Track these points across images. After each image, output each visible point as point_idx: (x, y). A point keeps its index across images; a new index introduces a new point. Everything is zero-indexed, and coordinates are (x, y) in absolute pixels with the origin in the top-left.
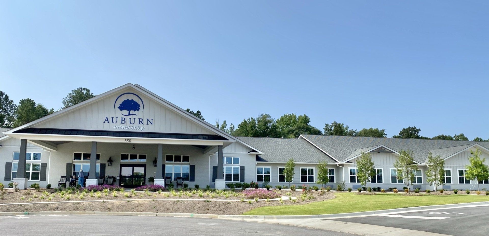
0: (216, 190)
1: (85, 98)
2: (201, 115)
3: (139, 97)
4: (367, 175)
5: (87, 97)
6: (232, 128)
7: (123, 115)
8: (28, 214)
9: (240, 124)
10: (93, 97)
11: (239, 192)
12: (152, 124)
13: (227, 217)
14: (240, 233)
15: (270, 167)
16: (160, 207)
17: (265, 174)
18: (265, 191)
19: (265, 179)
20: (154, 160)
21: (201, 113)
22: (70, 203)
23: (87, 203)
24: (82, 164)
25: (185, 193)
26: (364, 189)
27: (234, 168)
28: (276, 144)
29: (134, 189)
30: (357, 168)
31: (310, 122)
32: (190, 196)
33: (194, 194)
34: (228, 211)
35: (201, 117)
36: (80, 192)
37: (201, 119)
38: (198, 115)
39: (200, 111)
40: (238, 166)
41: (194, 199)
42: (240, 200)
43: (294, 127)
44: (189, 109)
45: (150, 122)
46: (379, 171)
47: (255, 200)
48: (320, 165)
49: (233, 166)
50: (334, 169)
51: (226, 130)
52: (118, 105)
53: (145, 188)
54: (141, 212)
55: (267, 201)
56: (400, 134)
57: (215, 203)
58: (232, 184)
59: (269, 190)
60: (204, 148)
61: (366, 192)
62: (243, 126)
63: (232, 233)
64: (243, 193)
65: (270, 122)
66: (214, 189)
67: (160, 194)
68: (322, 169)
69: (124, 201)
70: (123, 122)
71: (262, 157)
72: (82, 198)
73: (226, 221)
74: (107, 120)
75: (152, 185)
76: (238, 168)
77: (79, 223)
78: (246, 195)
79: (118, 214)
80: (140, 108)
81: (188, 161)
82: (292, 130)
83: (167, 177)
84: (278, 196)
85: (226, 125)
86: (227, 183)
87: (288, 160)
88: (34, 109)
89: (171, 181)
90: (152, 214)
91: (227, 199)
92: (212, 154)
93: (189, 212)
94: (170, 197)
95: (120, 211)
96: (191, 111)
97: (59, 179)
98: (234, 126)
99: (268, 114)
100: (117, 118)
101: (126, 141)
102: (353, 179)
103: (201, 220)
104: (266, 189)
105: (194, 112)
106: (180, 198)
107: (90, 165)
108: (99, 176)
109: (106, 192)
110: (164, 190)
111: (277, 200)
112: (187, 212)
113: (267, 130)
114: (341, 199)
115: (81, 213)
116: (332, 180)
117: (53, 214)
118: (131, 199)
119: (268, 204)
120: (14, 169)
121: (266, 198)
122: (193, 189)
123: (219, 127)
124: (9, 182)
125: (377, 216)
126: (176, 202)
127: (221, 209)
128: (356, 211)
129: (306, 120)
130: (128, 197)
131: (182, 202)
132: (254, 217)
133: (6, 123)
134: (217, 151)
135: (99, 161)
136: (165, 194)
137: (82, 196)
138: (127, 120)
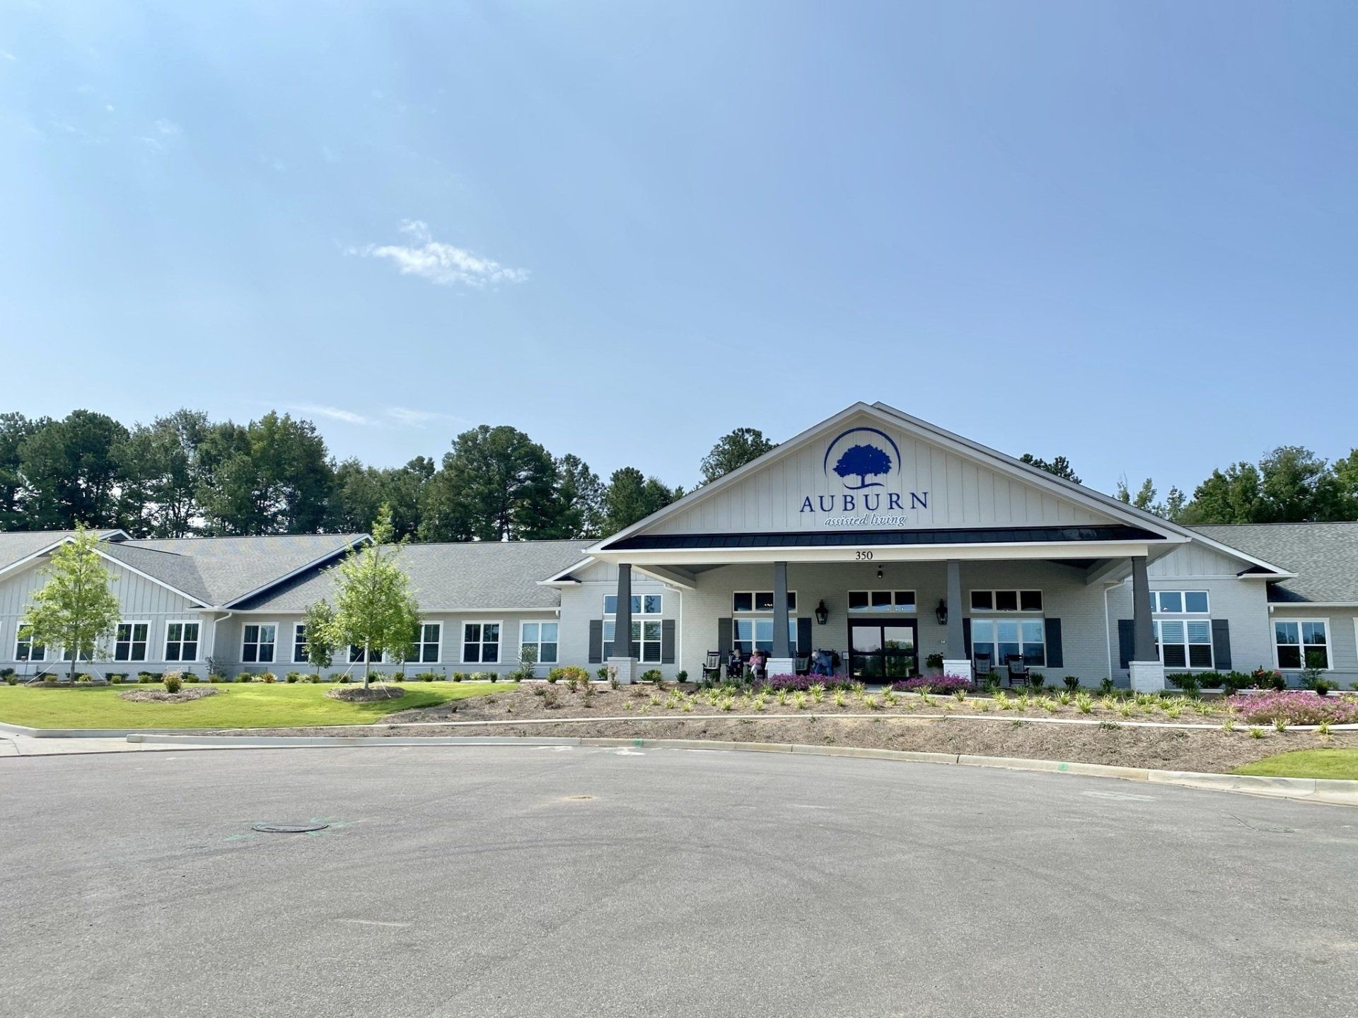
0: (1136, 695)
1: (751, 454)
2: (1069, 470)
3: (887, 437)
5: (755, 451)
6: (1176, 500)
7: (847, 487)
8: (642, 744)
9: (1202, 485)
10: (770, 448)
11: (1214, 702)
12: (925, 505)
13: (1180, 778)
14: (1230, 829)
15: (1326, 621)
16: (967, 739)
17: (1306, 642)
18: (1311, 699)
19: (1306, 661)
20: (938, 606)
21: (1068, 462)
22: (732, 719)
23: (775, 721)
24: (754, 621)
25: (1034, 700)
27: (1190, 626)
28: (1341, 541)
29: (890, 687)
32: (1052, 711)
33: (1065, 703)
34: (1182, 758)
35: (1069, 475)
36: (754, 691)
37: (1069, 479)
38: (1060, 468)
39: (1063, 457)
40: (1204, 618)
41: (1063, 718)
42: (1219, 727)
44: (1031, 454)
45: (919, 502)
47: (1274, 727)
49: (1186, 617)
51: (1154, 508)
52: (833, 461)
53: (919, 686)
54: (915, 749)
55: (1323, 732)
57: (1134, 734)
58: (1188, 676)
59: (1328, 697)
60: (1084, 569)
62: (1211, 491)
63: (1200, 829)
64: (1231, 705)
65: (1312, 473)
66: (1126, 689)
67: (963, 703)
69: (866, 718)
70: (849, 506)
71: (1290, 589)
72: (760, 707)
73: (1175, 789)
74: (807, 503)
75: (938, 676)
76: (1205, 625)
77: (758, 773)
78: (1240, 711)
79: (852, 752)
80: (891, 465)
81: (1040, 608)
83: (980, 655)
85: (1154, 492)
86: (1172, 673)
88: (641, 492)
89: (992, 666)
90: (943, 759)
91: (1175, 723)
92: (1113, 584)
93: (1052, 755)
94: (993, 713)
95: (857, 746)
96: (1036, 461)
97: (704, 658)
98: (1181, 495)
99: (1302, 447)
100: (834, 498)
101: (859, 555)
103: (1092, 781)
104: (1314, 692)
105: (1048, 463)
106: (1023, 717)
108: (797, 649)
109: (817, 693)
110: (972, 691)
112: (1047, 759)
113: (1301, 500)
115: (760, 748)
117: (695, 746)
118: (884, 714)
119: (1325, 742)
120: (608, 637)
121: (1316, 723)
122: (1061, 690)
123: (1131, 502)
124: (598, 667)
126: (1011, 728)
127: (1156, 752)
130: (875, 708)
131: (1030, 728)
132: (1275, 781)
133: (585, 528)
134: (1128, 575)
135: (795, 611)
136: (976, 703)
137: (761, 703)
138: (859, 501)
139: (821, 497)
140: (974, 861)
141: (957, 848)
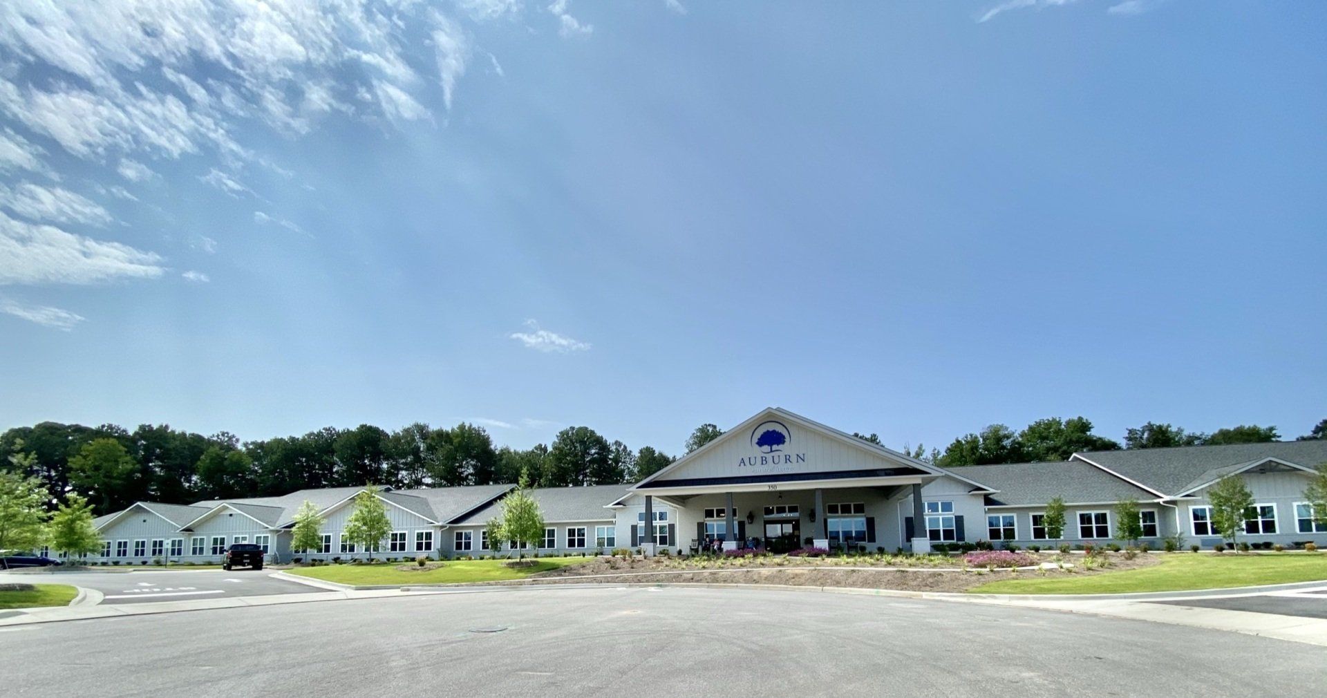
0: (915, 555)
1: (711, 437)
2: (878, 441)
3: (783, 425)
4: (1236, 517)
5: (714, 436)
6: (935, 456)
7: (763, 453)
8: (661, 586)
9: (949, 446)
10: (721, 433)
11: (956, 558)
12: (804, 461)
13: (939, 596)
14: (966, 620)
15: (1015, 515)
16: (827, 580)
17: (1004, 526)
18: (1007, 555)
19: (1004, 536)
20: (810, 512)
21: (878, 436)
22: (706, 573)
23: (728, 573)
24: (715, 523)
25: (862, 559)
26: (1231, 546)
27: (944, 520)
28: (1023, 473)
29: (787, 554)
30: (1211, 507)
31: (1092, 430)
32: (871, 564)
33: (878, 560)
34: (940, 587)
35: (879, 443)
37: (879, 445)
38: (873, 439)
39: (875, 434)
40: (950, 515)
41: (877, 568)
42: (959, 570)
43: (1058, 442)
44: (858, 433)
45: (801, 460)
46: (1266, 511)
47: (988, 569)
48: (1122, 505)
49: (941, 515)
50: (1155, 510)
51: (924, 458)
52: (755, 440)
53: (801, 553)
54: (800, 585)
55: (1014, 571)
56: (1315, 432)
57: (915, 575)
58: (943, 545)
59: (1015, 554)
60: (887, 492)
61: (1234, 551)
62: (954, 449)
63: (951, 621)
64: (965, 559)
65: (1008, 438)
66: (909, 553)
67: (824, 561)
68: (1127, 513)
69: (774, 570)
70: (764, 462)
71: (996, 499)
72: (720, 566)
73: (936, 602)
74: (742, 462)
75: (811, 548)
76: (951, 519)
78: (970, 561)
79: (768, 587)
80: (786, 440)
81: (864, 512)
82: (1055, 447)
83: (833, 537)
84: (1033, 563)
85: (924, 451)
86: (934, 544)
87: (1051, 501)
88: (654, 459)
89: (839, 542)
90: (815, 589)
91: (936, 569)
92: (901, 499)
93: (872, 587)
94: (840, 566)
95: (770, 584)
96: (861, 436)
97: (690, 543)
98: (938, 452)
100: (756, 458)
101: (769, 488)
102: (1201, 529)
103: (893, 599)
104: (1008, 551)
105: (867, 437)
106: (856, 568)
107: (725, 523)
108: (738, 537)
109: (749, 558)
110: (829, 555)
111: (1034, 570)
112: (869, 588)
113: (1002, 453)
114: (1174, 566)
115: (721, 586)
116: (1150, 531)
117: (687, 586)
118: (784, 568)
119: (1014, 576)
120: (641, 534)
121: (1010, 567)
122: (875, 554)
123: (911, 456)
124: (636, 548)
125: (1266, 596)
126: (850, 573)
127: (926, 584)
128: (1213, 587)
129: (1084, 426)
130: (780, 565)
131: (860, 573)
132: (989, 596)
133: (626, 478)
134: (910, 494)
135: (737, 518)
136: (831, 561)
137: (720, 564)
138: (769, 460)
139: (750, 458)
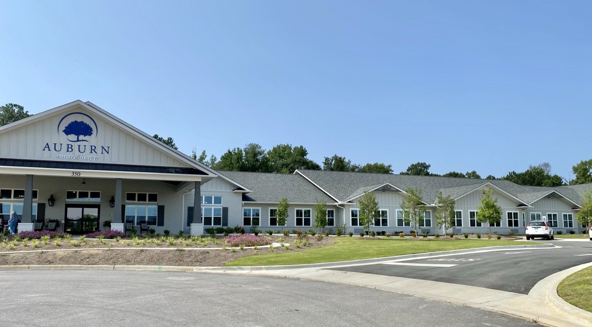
0: (192, 237)
1: (16, 117)
2: (173, 143)
3: (91, 119)
4: (370, 217)
5: (19, 117)
6: (213, 160)
7: (69, 140)
9: (223, 155)
10: (28, 116)
11: (220, 239)
12: (108, 153)
13: (205, 269)
14: (221, 288)
15: (260, 208)
16: (119, 258)
17: (253, 216)
18: (253, 237)
19: (252, 223)
20: (110, 198)
21: (173, 140)
23: (19, 254)
24: (12, 204)
25: (150, 240)
26: (367, 233)
27: (215, 209)
28: (267, 180)
29: (84, 236)
30: (360, 209)
31: (307, 155)
32: (157, 245)
33: (163, 241)
34: (207, 262)
35: (173, 145)
36: (9, 240)
37: (173, 147)
38: (169, 142)
39: (171, 137)
40: (220, 206)
41: (162, 247)
42: (221, 249)
43: (289, 161)
44: (158, 135)
45: (105, 151)
46: (384, 213)
47: (239, 248)
48: (318, 205)
49: (213, 206)
50: (334, 210)
51: (205, 162)
52: (63, 127)
53: (98, 235)
54: (93, 264)
55: (255, 249)
56: (408, 170)
57: (190, 253)
58: (212, 229)
59: (258, 236)
60: (176, 185)
61: (368, 236)
62: (226, 157)
63: (210, 289)
64: (226, 240)
65: (261, 154)
66: (189, 235)
67: (119, 242)
68: (320, 211)
69: (71, 250)
70: (70, 150)
71: (249, 196)
72: (12, 248)
73: (202, 274)
74: (47, 146)
75: (108, 230)
76: (219, 210)
77: (7, 281)
78: (229, 242)
79: (62, 267)
80: (92, 132)
81: (156, 201)
82: (287, 164)
83: (128, 221)
84: (267, 243)
85: (206, 156)
86: (206, 228)
87: (281, 200)
89: (133, 226)
90: (107, 267)
91: (206, 248)
92: (187, 192)
93: (155, 264)
94: (132, 246)
95: (65, 264)
96: (160, 138)
98: (215, 158)
99: (258, 144)
100: (62, 145)
101: (73, 174)
102: (354, 222)
103: (171, 273)
104: (254, 234)
105: (165, 140)
106: (145, 247)
107: (23, 204)
108: (36, 218)
109: (46, 240)
110: (123, 237)
111: (267, 248)
112: (153, 265)
113: (256, 164)
114: (340, 245)
116: (331, 223)
118: (80, 248)
119: (255, 252)
121: (253, 246)
122: (162, 236)
123: (197, 159)
125: (380, 264)
126: (139, 252)
127: (197, 260)
128: (358, 259)
129: (303, 152)
130: (76, 246)
131: (147, 252)
132: (238, 268)
134: (193, 189)
135: (37, 200)
136: (124, 243)
137: (12, 245)
138: (76, 148)
139: (55, 144)
140: (117, 312)
141: (109, 307)
